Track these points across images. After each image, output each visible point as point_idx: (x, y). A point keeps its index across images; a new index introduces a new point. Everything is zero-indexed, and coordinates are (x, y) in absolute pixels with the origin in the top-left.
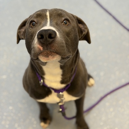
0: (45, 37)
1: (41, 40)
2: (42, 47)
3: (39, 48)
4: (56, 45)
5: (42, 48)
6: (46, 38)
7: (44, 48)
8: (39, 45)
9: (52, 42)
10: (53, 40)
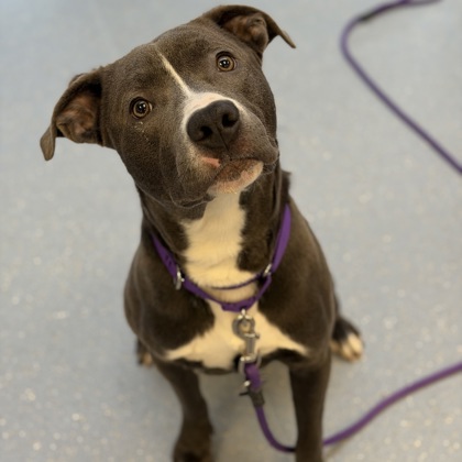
0: (215, 131)
1: (208, 142)
2: (216, 157)
3: (207, 165)
4: (248, 137)
5: (216, 162)
6: (219, 130)
7: (221, 160)
8: (206, 155)
9: (237, 133)
10: (239, 128)
